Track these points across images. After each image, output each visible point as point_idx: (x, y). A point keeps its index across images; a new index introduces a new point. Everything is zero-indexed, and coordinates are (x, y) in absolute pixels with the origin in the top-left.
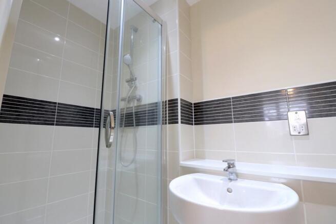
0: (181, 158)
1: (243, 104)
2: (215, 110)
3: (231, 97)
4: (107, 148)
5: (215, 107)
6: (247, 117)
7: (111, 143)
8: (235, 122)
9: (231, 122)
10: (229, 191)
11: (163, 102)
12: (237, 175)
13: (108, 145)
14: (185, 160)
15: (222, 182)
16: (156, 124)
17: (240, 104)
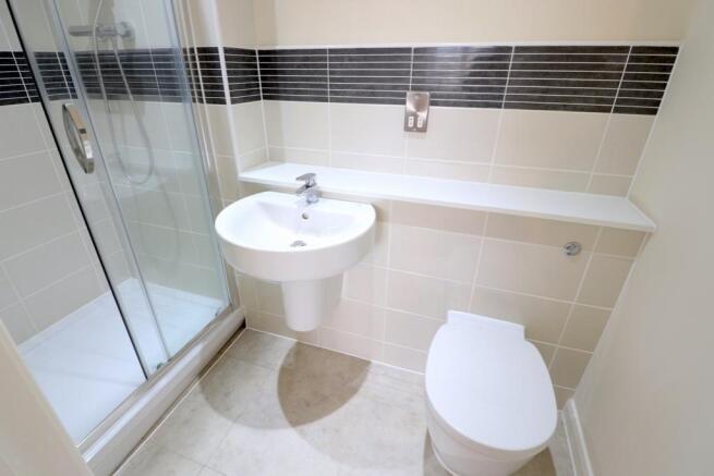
0: (239, 166)
1: (347, 66)
2: (299, 73)
3: (328, 47)
4: (88, 175)
5: (299, 66)
6: (350, 94)
7: (91, 159)
8: (333, 100)
9: (326, 100)
10: (305, 217)
11: (185, 51)
12: (320, 194)
13: (88, 167)
14: (246, 169)
15: (295, 206)
16: (180, 100)
17: (341, 66)
